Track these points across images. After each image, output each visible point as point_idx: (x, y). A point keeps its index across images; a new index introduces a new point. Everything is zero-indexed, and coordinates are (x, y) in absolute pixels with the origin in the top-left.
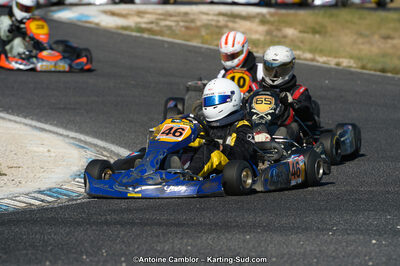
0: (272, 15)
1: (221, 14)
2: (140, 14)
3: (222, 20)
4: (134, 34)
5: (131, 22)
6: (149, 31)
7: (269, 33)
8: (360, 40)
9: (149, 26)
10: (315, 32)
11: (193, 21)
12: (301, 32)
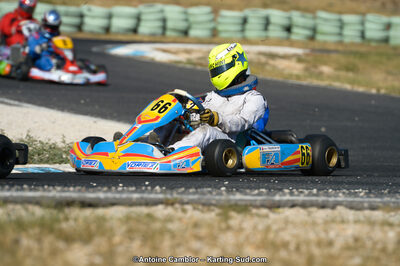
0: (307, 55)
1: (261, 53)
2: (188, 52)
4: (189, 66)
5: (182, 57)
6: (201, 65)
7: (306, 69)
8: (390, 78)
9: (200, 61)
10: (348, 69)
12: (336, 69)
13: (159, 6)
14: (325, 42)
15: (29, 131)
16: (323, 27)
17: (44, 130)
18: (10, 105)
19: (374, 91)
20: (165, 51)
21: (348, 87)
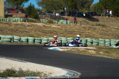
0: (96, 49)
2: (67, 48)
3: (86, 50)
5: (66, 50)
6: (70, 52)
8: (117, 55)
10: (107, 53)
11: (79, 50)
12: (104, 53)
13: (60, 37)
14: (101, 46)
15: (28, 68)
16: (100, 42)
17: (32, 68)
18: (24, 62)
19: (113, 58)
20: (61, 48)
21: (107, 57)
